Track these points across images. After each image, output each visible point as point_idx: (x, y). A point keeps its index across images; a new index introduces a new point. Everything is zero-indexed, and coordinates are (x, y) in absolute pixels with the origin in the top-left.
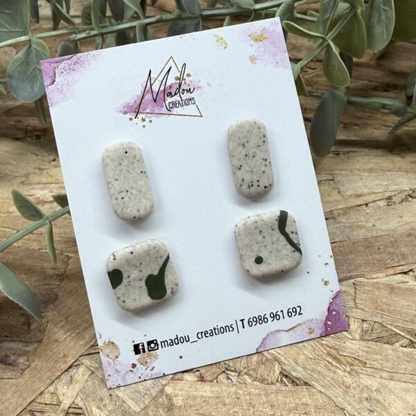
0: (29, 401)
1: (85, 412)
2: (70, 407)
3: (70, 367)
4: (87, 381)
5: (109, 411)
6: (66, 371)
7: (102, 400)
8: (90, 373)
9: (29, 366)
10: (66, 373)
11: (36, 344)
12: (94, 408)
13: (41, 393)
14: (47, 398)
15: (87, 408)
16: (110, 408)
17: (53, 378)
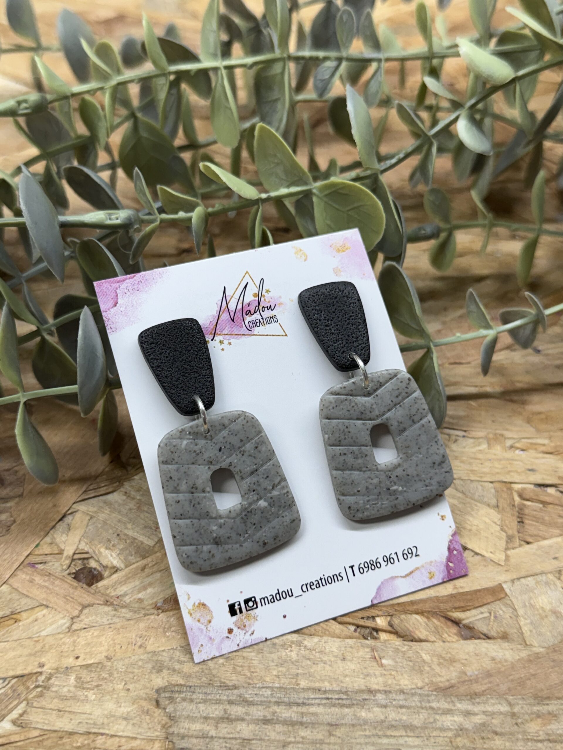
0: (26, 554)
1: (93, 555)
2: (74, 554)
3: (64, 516)
4: (87, 526)
5: (120, 550)
6: (61, 520)
7: (109, 541)
8: (88, 518)
9: (14, 521)
10: (61, 522)
11: (17, 500)
12: (102, 550)
13: (37, 546)
14: (46, 549)
15: (94, 552)
16: (121, 546)
17: (48, 529)
